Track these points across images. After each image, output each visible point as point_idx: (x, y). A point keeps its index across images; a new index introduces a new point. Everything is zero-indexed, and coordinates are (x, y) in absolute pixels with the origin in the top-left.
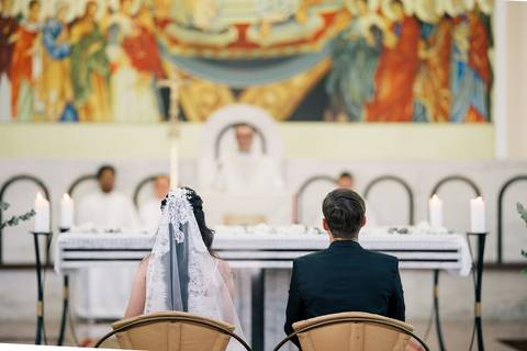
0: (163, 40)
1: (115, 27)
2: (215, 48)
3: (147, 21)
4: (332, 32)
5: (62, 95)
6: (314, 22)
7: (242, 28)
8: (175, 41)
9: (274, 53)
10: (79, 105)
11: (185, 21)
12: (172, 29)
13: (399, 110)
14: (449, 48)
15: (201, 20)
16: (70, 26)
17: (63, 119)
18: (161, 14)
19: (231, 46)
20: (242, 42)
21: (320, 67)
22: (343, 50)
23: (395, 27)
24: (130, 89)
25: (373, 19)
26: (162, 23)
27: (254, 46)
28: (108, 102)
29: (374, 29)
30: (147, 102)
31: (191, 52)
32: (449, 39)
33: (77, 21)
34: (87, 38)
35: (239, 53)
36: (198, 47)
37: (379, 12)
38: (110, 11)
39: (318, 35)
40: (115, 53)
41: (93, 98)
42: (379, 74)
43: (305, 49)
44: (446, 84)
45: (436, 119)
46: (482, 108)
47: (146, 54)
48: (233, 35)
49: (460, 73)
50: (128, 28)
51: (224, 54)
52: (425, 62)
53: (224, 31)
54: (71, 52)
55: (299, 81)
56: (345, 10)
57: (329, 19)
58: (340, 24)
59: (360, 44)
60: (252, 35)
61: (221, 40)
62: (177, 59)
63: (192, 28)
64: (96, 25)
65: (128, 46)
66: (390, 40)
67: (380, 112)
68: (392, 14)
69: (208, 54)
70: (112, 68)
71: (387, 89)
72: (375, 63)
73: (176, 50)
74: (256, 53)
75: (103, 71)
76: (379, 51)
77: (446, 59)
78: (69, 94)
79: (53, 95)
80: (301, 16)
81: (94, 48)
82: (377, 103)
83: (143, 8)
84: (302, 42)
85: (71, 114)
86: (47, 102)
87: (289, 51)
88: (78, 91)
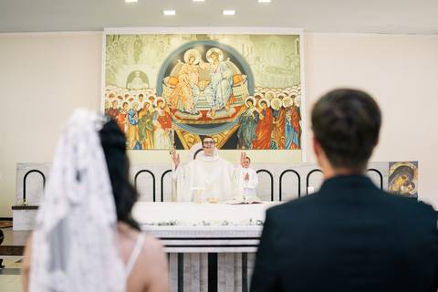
0: (174, 117)
1: (155, 113)
2: (194, 120)
3: (168, 110)
4: (239, 114)
5: (135, 139)
6: (233, 110)
7: (204, 113)
8: (179, 118)
9: (216, 122)
10: (142, 142)
12: (178, 113)
13: (266, 144)
14: (284, 119)
16: (138, 112)
18: (173, 107)
19: (200, 119)
20: (204, 117)
21: (236, 128)
22: (243, 121)
23: (263, 112)
24: (161, 136)
25: (255, 109)
26: (174, 111)
27: (210, 119)
28: (153, 141)
29: (255, 112)
31: (185, 122)
32: (284, 116)
33: (141, 110)
34: (145, 117)
35: (203, 122)
36: (187, 120)
37: (257, 106)
38: (154, 107)
39: (234, 115)
40: (155, 123)
41: (147, 140)
42: (257, 130)
43: (229, 120)
44: (283, 134)
45: (280, 148)
46: (297, 143)
47: (166, 122)
48: (201, 115)
49: (288, 130)
50: (160, 113)
51: (198, 123)
52: (275, 125)
54: (139, 122)
55: (227, 133)
56: (244, 106)
57: (238, 109)
58: (242, 111)
59: (250, 119)
60: (209, 115)
61: (197, 117)
64: (148, 112)
65: (160, 120)
66: (261, 117)
67: (258, 145)
68: (262, 107)
69: (191, 122)
70: (154, 129)
71: (260, 136)
72: (256, 126)
73: (179, 121)
74: (210, 122)
76: (257, 121)
77: (283, 124)
78: (138, 139)
79: (132, 139)
80: (227, 107)
81: (148, 120)
82: (256, 141)
83: (166, 105)
84: (228, 118)
87: (223, 121)
88: (141, 137)
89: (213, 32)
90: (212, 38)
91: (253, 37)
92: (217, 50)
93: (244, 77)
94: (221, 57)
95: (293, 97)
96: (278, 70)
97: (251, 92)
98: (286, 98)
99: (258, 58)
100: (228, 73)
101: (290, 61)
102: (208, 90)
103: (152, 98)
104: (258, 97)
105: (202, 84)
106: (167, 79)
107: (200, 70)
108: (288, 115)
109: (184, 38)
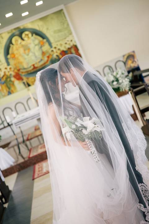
0: (20, 73)
1: (11, 75)
2: (30, 71)
3: (16, 71)
4: (50, 59)
5: (6, 90)
6: (46, 59)
7: (33, 65)
8: (22, 72)
9: (41, 67)
10: (10, 91)
11: (22, 68)
12: (21, 71)
15: (25, 66)
16: (3, 77)
17: (8, 95)
18: (18, 69)
19: (33, 69)
20: (34, 68)
23: (61, 53)
24: (18, 84)
25: (56, 54)
26: (19, 70)
27: (37, 68)
28: (15, 88)
29: (57, 56)
30: (22, 85)
31: (26, 73)
33: (3, 76)
34: (7, 79)
35: (35, 70)
36: (27, 72)
37: (57, 52)
38: (9, 72)
39: (48, 61)
40: (13, 79)
41: (12, 89)
47: (18, 77)
48: (32, 67)
50: (13, 74)
51: (32, 71)
53: (30, 67)
54: (5, 82)
56: (50, 55)
57: (48, 57)
58: (51, 57)
60: (36, 66)
61: (31, 69)
62: (24, 75)
63: (24, 69)
64: (7, 76)
65: (15, 77)
68: (59, 52)
69: (30, 72)
70: (13, 82)
73: (23, 74)
74: (38, 69)
75: (11, 83)
78: (8, 89)
79: (5, 91)
80: (43, 59)
81: (9, 80)
83: (15, 69)
84: (45, 63)
85: (10, 93)
86: (4, 92)
87: (43, 66)
88: (9, 88)
89: (21, 24)
90: (22, 28)
91: (42, 19)
92: (27, 33)
93: (45, 40)
94: (30, 35)
95: (71, 41)
96: (60, 31)
97: (51, 47)
98: (68, 43)
99: (47, 29)
100: (37, 42)
101: (63, 24)
102: (31, 54)
103: (6, 68)
104: (55, 48)
105: (27, 52)
106: (9, 56)
107: (23, 46)
108: (73, 51)
109: (8, 33)
